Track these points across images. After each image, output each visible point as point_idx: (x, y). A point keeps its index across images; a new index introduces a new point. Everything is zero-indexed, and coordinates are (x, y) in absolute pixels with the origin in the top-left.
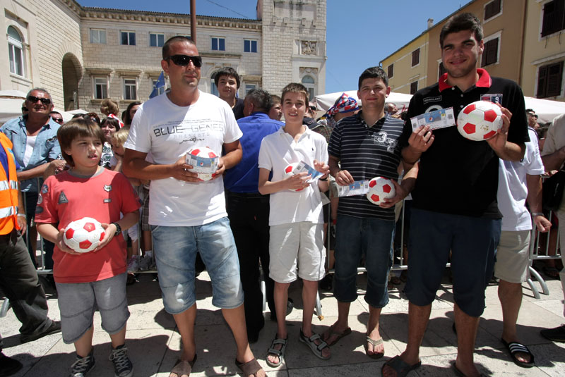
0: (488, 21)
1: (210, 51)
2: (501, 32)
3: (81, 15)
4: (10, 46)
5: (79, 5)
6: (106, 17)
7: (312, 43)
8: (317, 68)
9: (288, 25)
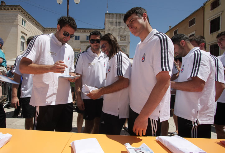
0: (190, 27)
1: (86, 40)
2: (195, 31)
3: (44, 30)
4: (21, 42)
5: (43, 27)
6: (51, 31)
7: (124, 36)
8: (126, 46)
9: (115, 30)
